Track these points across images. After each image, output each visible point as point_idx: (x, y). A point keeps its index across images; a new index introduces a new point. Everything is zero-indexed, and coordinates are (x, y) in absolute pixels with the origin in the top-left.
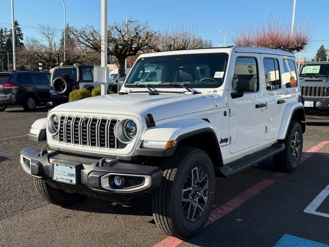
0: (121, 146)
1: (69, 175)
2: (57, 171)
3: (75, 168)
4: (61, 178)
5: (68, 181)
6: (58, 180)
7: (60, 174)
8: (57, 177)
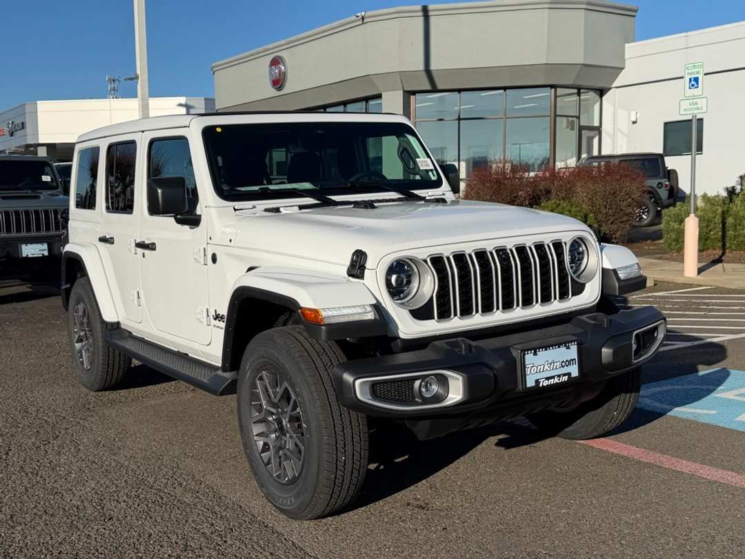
1: (563, 364)
2: (533, 368)
3: (576, 346)
4: (548, 379)
5: (564, 378)
6: (541, 385)
7: (542, 370)
8: (538, 380)
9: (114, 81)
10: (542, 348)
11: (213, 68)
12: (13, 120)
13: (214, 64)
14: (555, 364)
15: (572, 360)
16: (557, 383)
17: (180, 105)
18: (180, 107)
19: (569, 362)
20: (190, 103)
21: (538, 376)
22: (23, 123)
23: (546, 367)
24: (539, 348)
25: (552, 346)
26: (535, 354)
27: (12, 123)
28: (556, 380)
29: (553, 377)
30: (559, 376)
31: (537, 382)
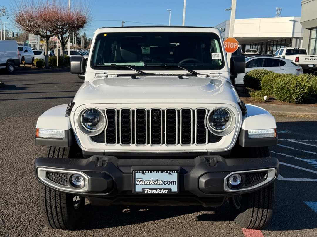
0: (215, 139)
1: (165, 183)
2: (141, 182)
3: (177, 173)
4: (152, 189)
5: (165, 191)
6: (146, 192)
7: (148, 184)
8: (144, 189)
9: (279, 10)
10: (148, 171)
11: (301, 3)
12: (222, 27)
13: (302, 1)
14: (159, 182)
15: (173, 182)
16: (158, 193)
17: (291, 20)
18: (291, 21)
19: (171, 183)
20: (295, 20)
21: (144, 187)
22: (225, 29)
23: (151, 182)
24: (146, 171)
25: (156, 171)
26: (143, 173)
27: (221, 29)
28: (158, 191)
29: (156, 189)
30: (161, 189)
31: (143, 189)
